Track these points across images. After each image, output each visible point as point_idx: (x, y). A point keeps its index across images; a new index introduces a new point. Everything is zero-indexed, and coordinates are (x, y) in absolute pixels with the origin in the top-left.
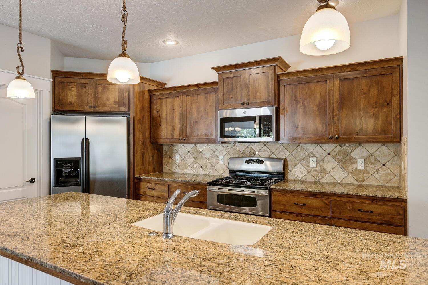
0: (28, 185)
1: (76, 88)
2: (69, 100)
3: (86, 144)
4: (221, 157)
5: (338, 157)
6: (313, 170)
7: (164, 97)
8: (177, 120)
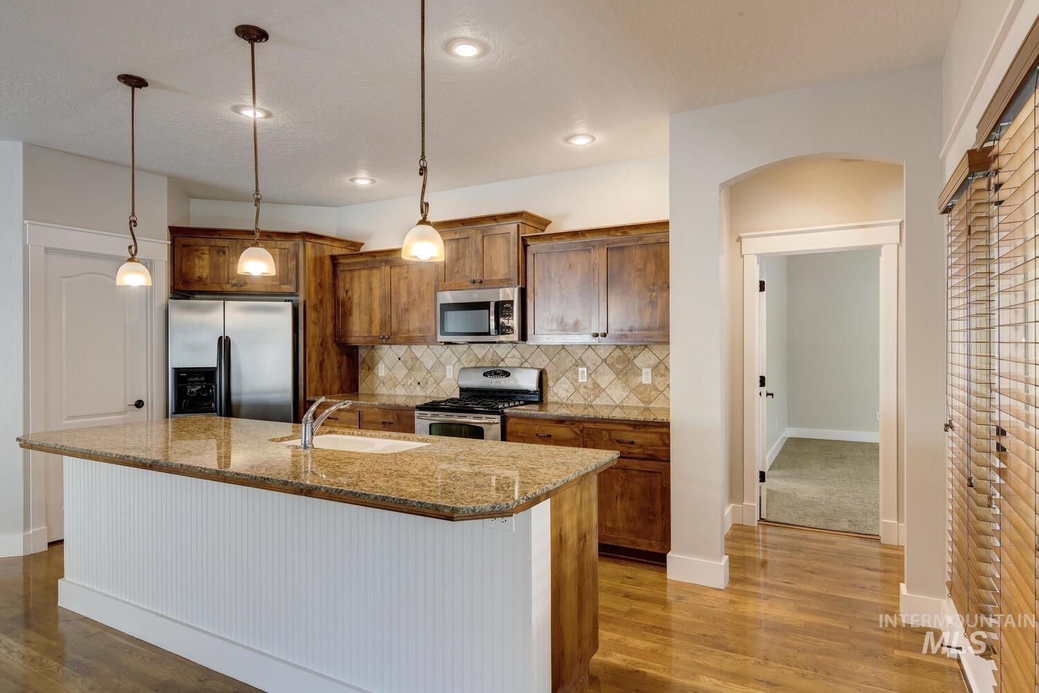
0: (131, 410)
1: (209, 254)
2: (198, 274)
3: (225, 345)
4: (449, 368)
5: (617, 366)
6: (582, 386)
7: (357, 268)
8: (376, 307)
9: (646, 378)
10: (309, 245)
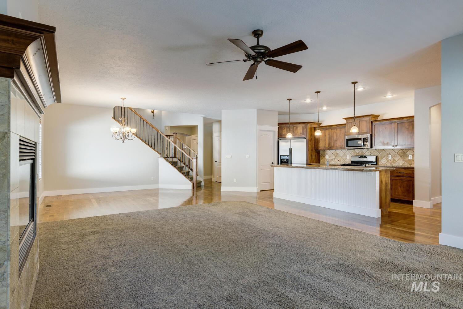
1: (286, 128)
2: (283, 133)
3: (291, 150)
4: (348, 156)
5: (401, 155)
6: (390, 160)
8: (327, 140)
9: (410, 158)
10: (309, 125)
